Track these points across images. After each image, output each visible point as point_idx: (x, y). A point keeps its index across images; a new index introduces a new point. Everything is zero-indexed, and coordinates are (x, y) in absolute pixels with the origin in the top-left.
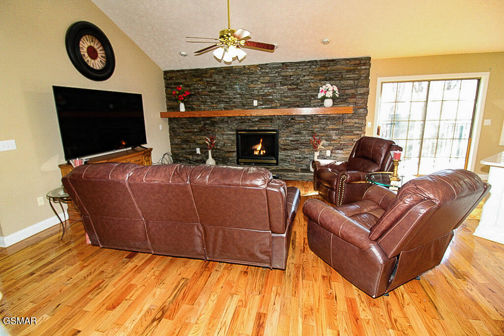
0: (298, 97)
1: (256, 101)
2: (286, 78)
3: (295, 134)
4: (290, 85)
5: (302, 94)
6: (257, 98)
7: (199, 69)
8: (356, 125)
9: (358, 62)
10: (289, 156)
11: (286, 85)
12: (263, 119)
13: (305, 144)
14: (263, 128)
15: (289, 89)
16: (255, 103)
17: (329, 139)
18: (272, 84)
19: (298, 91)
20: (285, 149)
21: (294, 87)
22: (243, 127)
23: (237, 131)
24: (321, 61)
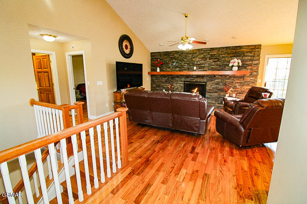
0: (218, 65)
1: (196, 67)
2: (212, 55)
3: (216, 84)
4: (214, 59)
5: (221, 64)
6: (196, 65)
7: (168, 52)
8: (251, 81)
9: (253, 47)
10: (211, 96)
11: (212, 59)
12: (198, 76)
13: (222, 90)
14: (198, 81)
15: (213, 61)
16: (195, 68)
17: (235, 87)
18: (204, 58)
19: (219, 62)
20: (209, 92)
21: (216, 60)
22: (188, 80)
23: (185, 82)
24: (232, 47)
